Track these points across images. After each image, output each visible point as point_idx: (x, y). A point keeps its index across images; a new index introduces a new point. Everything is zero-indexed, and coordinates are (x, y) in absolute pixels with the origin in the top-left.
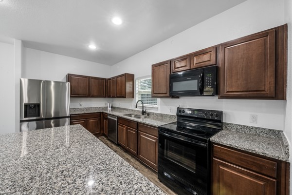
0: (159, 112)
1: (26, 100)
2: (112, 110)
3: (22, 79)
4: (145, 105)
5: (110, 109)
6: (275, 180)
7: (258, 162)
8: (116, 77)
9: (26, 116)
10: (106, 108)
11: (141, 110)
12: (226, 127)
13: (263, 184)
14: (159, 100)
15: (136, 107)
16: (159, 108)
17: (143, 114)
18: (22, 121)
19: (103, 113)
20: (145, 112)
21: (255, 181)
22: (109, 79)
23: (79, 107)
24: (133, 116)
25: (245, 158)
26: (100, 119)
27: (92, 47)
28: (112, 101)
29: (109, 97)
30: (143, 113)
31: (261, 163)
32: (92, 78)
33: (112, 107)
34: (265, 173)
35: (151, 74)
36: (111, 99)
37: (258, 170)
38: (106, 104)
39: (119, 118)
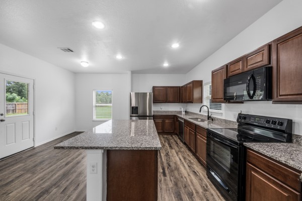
0: (223, 118)
1: (134, 105)
2: (185, 114)
3: (132, 93)
4: (210, 110)
5: (184, 113)
6: (298, 194)
7: (283, 171)
8: (187, 85)
9: (132, 114)
10: (180, 112)
11: (207, 115)
12: (297, 141)
13: (287, 195)
14: (223, 105)
15: (200, 111)
16: (224, 114)
17: (208, 119)
18: (131, 116)
19: (176, 116)
20: (210, 117)
21: (280, 191)
22: (182, 87)
23: (160, 110)
24: (199, 120)
25: (272, 166)
26: (174, 121)
27: (166, 65)
28: (187, 106)
29: (182, 102)
30: (209, 117)
31: (286, 173)
32: (168, 87)
33: (186, 112)
34: (289, 184)
35: (211, 80)
36: (185, 104)
37: (283, 180)
38: (181, 109)
39: (185, 120)
